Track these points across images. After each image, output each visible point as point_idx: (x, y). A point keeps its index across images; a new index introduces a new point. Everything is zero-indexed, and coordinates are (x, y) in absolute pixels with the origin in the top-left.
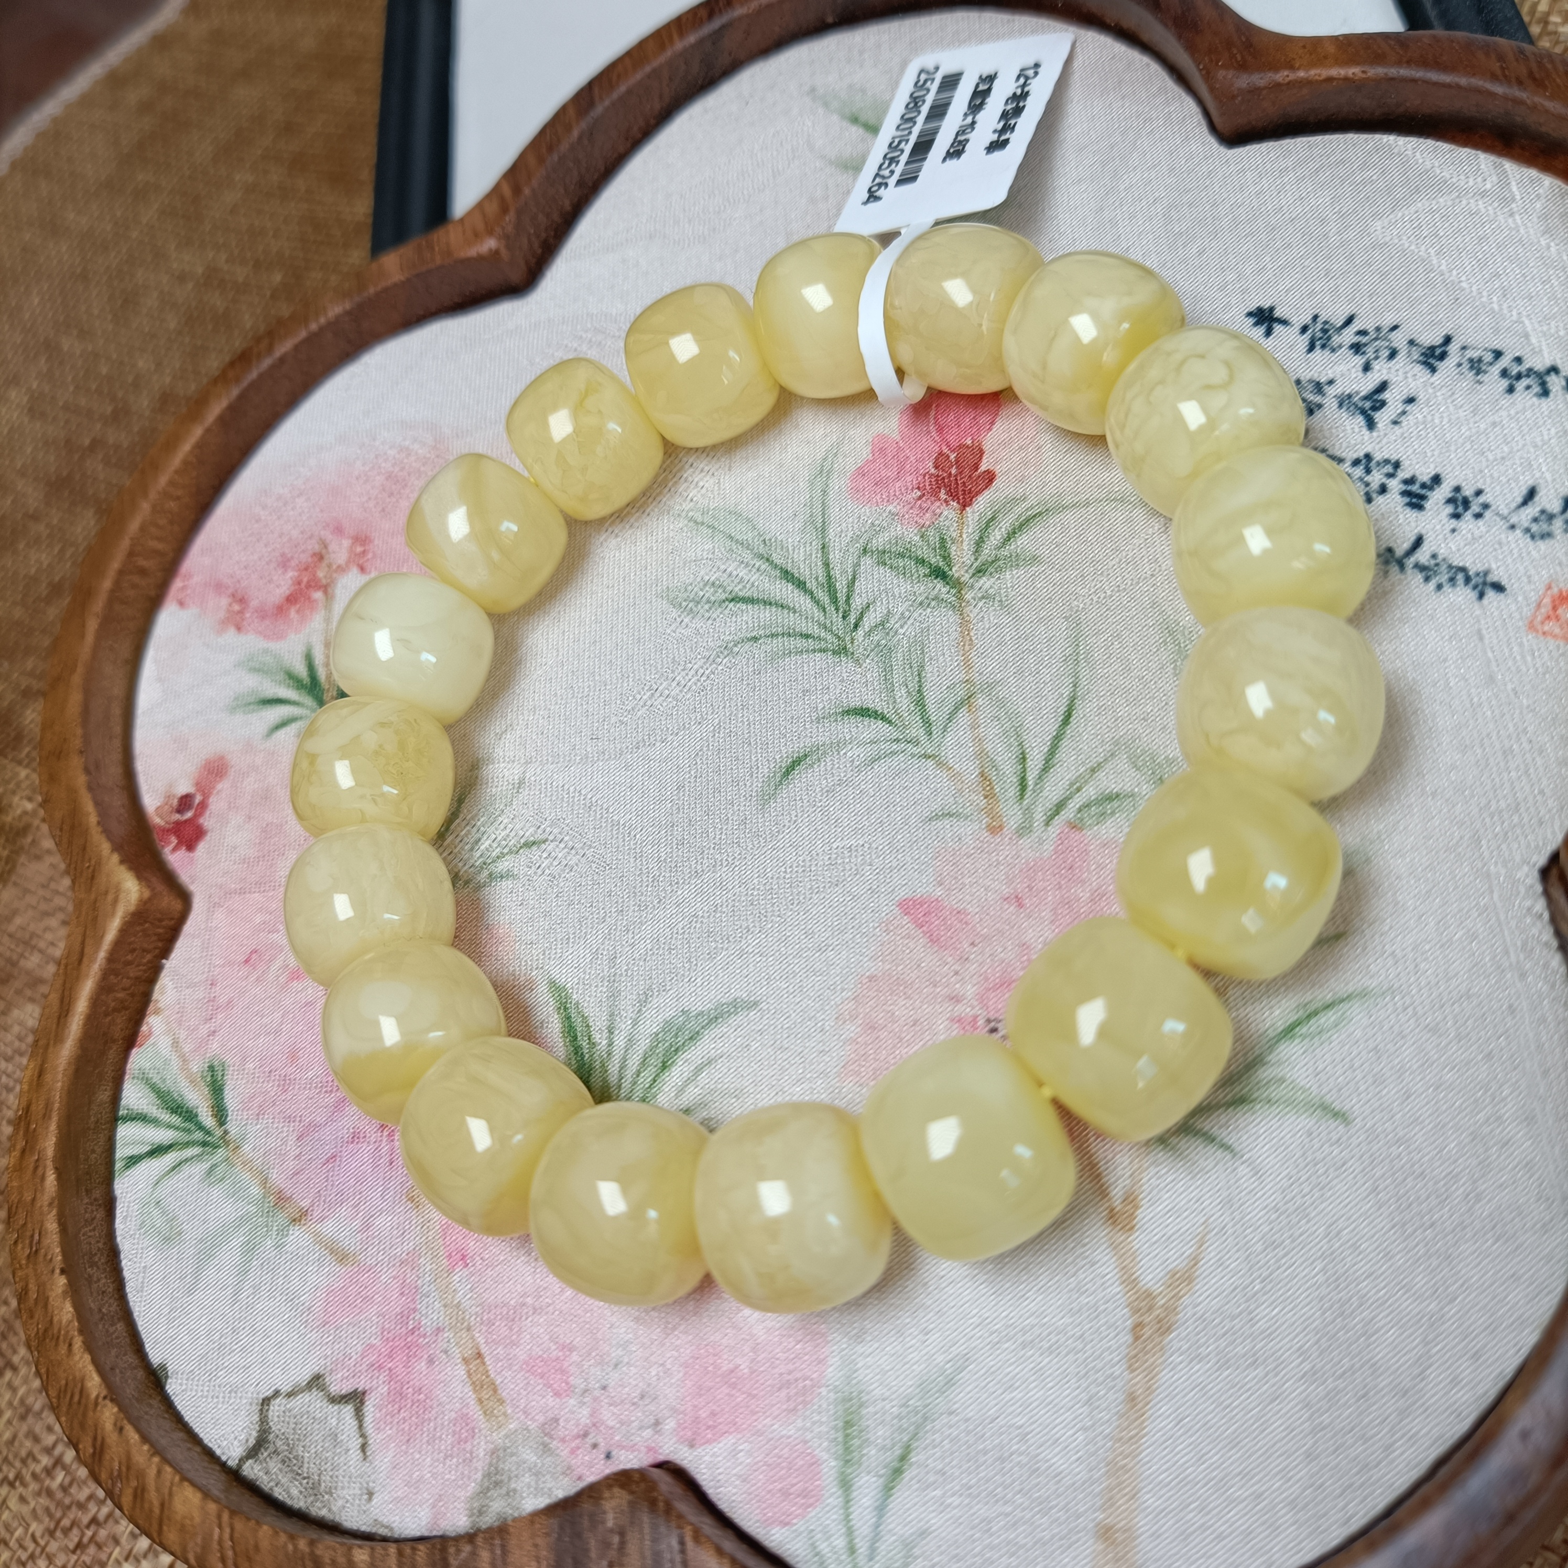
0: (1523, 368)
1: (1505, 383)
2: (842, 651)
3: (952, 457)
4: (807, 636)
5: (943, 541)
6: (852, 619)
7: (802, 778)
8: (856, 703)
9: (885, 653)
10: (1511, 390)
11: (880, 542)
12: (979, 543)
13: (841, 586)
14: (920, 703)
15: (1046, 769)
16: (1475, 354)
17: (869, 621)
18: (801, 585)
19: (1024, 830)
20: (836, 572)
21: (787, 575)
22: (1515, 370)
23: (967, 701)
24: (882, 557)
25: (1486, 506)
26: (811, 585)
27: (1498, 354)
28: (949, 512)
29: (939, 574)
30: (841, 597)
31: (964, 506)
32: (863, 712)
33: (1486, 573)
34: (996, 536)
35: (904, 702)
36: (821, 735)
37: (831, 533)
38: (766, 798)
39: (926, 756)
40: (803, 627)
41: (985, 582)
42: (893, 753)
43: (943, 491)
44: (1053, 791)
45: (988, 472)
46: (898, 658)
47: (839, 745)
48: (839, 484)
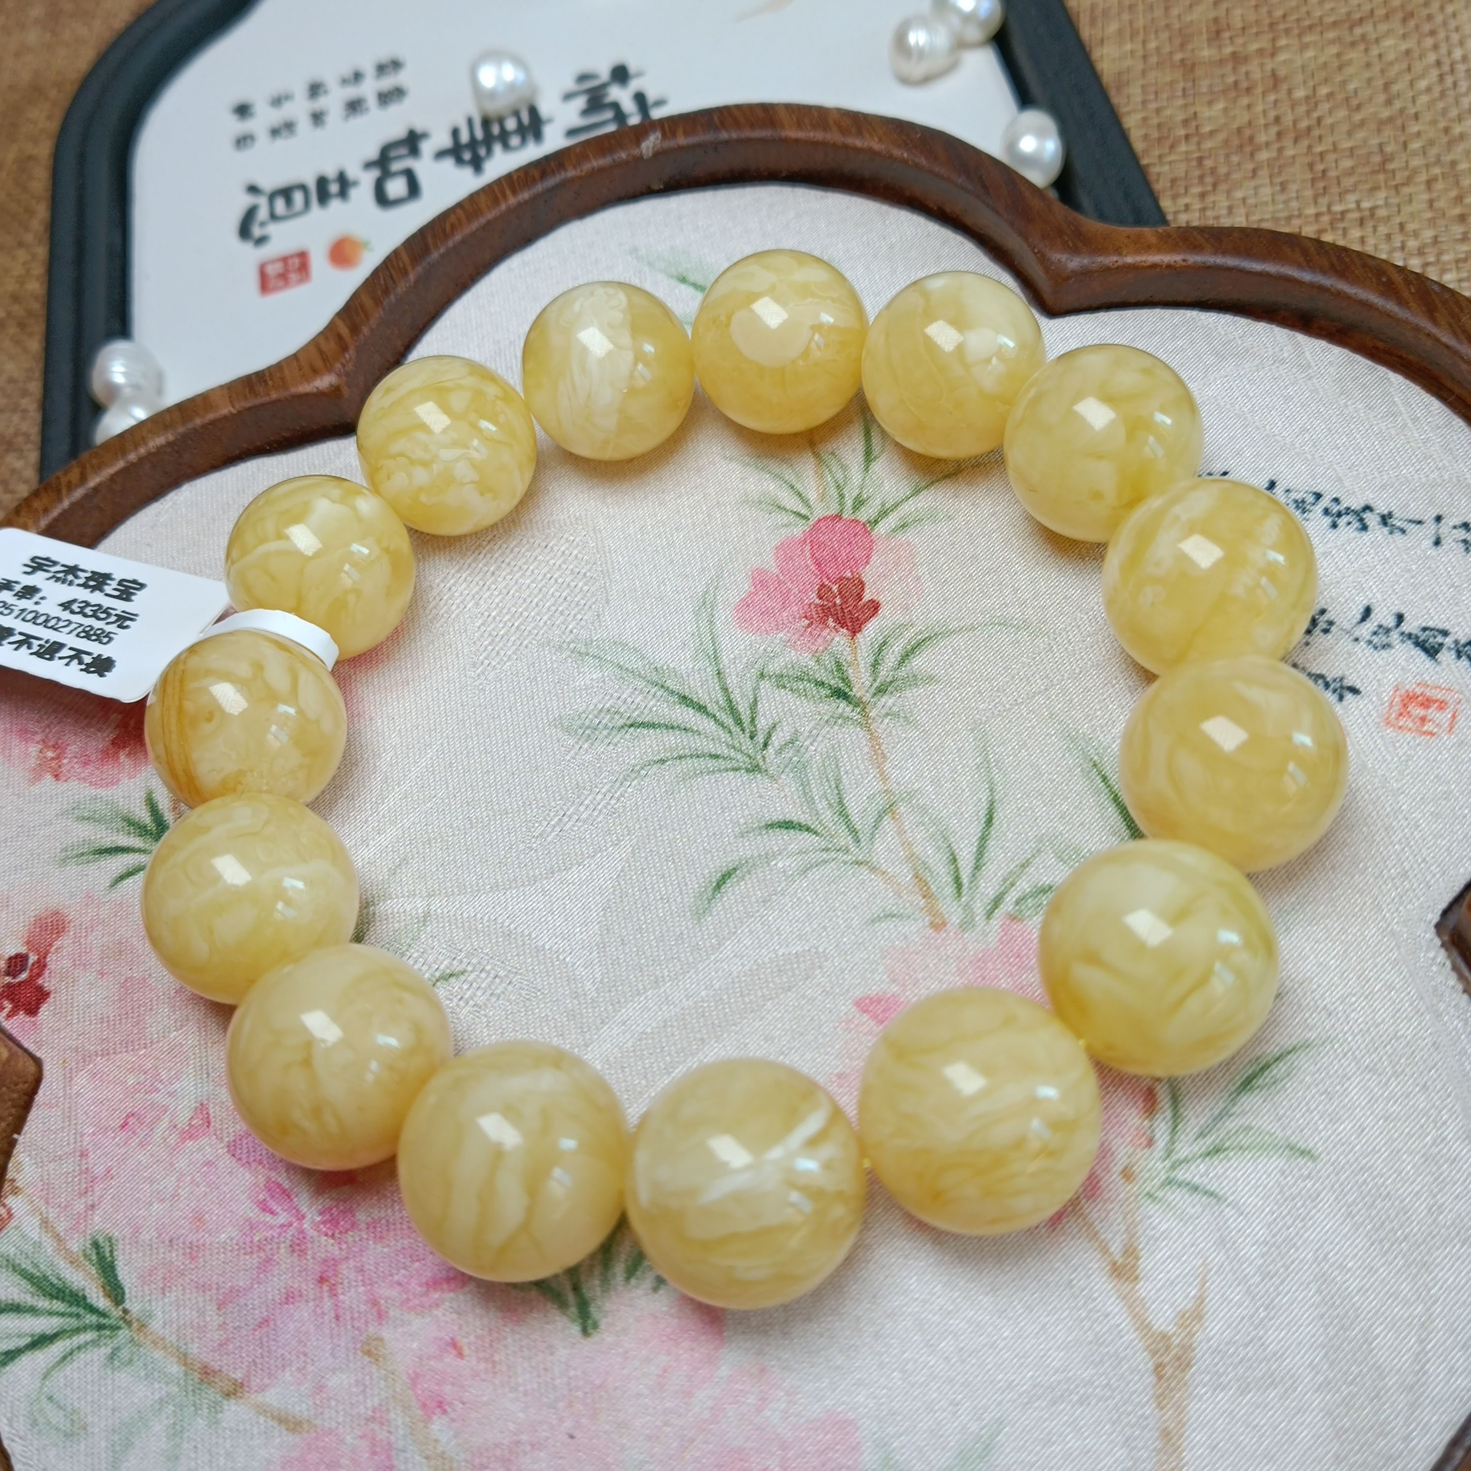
0: (1342, 507)
1: (1328, 520)
2: (754, 769)
3: (835, 588)
4: (717, 757)
5: (839, 665)
6: (760, 739)
7: (733, 891)
8: (777, 817)
9: (800, 769)
10: (1334, 526)
11: (774, 667)
12: (875, 665)
13: (743, 709)
14: (843, 814)
15: (977, 867)
16: (1299, 497)
17: (777, 740)
18: (701, 709)
19: (967, 924)
20: (736, 696)
21: (685, 700)
22: (1335, 509)
23: (889, 809)
24: (781, 681)
25: (1331, 623)
26: (712, 708)
27: (1318, 496)
28: (840, 639)
29: (840, 694)
30: (746, 718)
31: (854, 632)
32: (788, 825)
33: (1342, 679)
34: (891, 658)
35: (828, 815)
36: (747, 849)
37: (725, 660)
38: (700, 914)
39: (858, 863)
40: (712, 748)
41: (888, 701)
42: (825, 862)
43: (831, 620)
44: (988, 888)
45: (872, 601)
46: (813, 772)
47: (768, 857)
48: (724, 615)
